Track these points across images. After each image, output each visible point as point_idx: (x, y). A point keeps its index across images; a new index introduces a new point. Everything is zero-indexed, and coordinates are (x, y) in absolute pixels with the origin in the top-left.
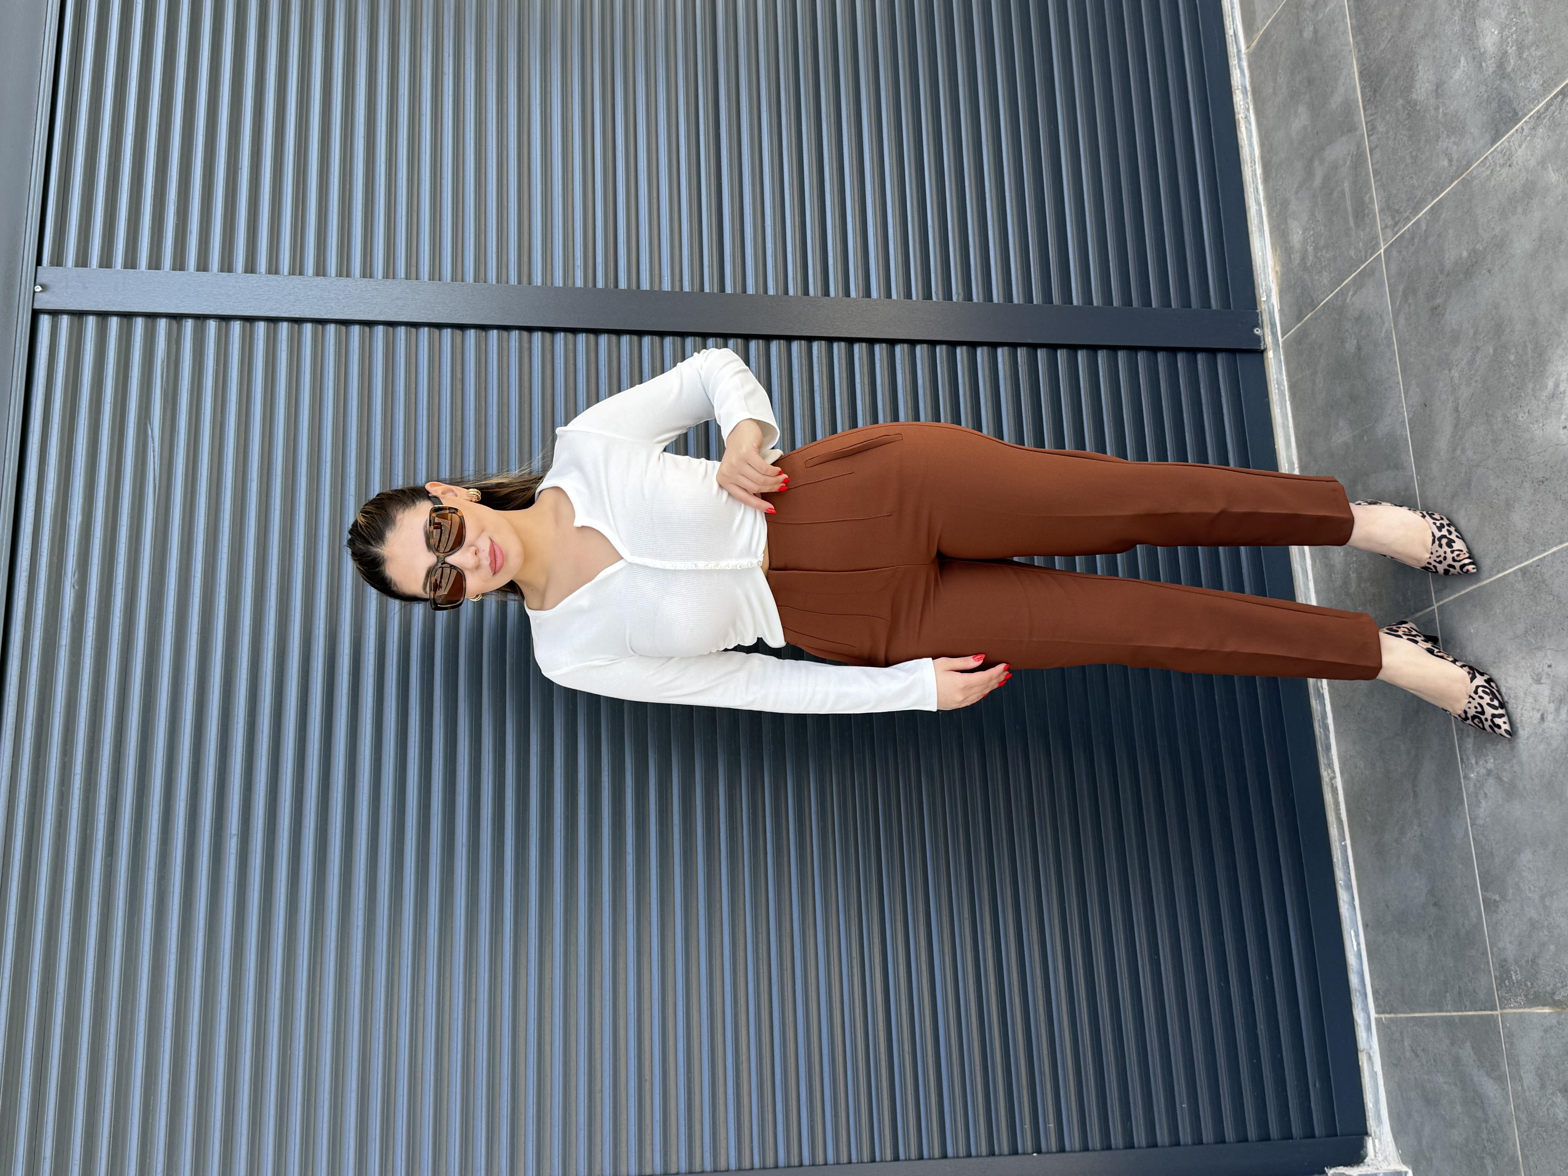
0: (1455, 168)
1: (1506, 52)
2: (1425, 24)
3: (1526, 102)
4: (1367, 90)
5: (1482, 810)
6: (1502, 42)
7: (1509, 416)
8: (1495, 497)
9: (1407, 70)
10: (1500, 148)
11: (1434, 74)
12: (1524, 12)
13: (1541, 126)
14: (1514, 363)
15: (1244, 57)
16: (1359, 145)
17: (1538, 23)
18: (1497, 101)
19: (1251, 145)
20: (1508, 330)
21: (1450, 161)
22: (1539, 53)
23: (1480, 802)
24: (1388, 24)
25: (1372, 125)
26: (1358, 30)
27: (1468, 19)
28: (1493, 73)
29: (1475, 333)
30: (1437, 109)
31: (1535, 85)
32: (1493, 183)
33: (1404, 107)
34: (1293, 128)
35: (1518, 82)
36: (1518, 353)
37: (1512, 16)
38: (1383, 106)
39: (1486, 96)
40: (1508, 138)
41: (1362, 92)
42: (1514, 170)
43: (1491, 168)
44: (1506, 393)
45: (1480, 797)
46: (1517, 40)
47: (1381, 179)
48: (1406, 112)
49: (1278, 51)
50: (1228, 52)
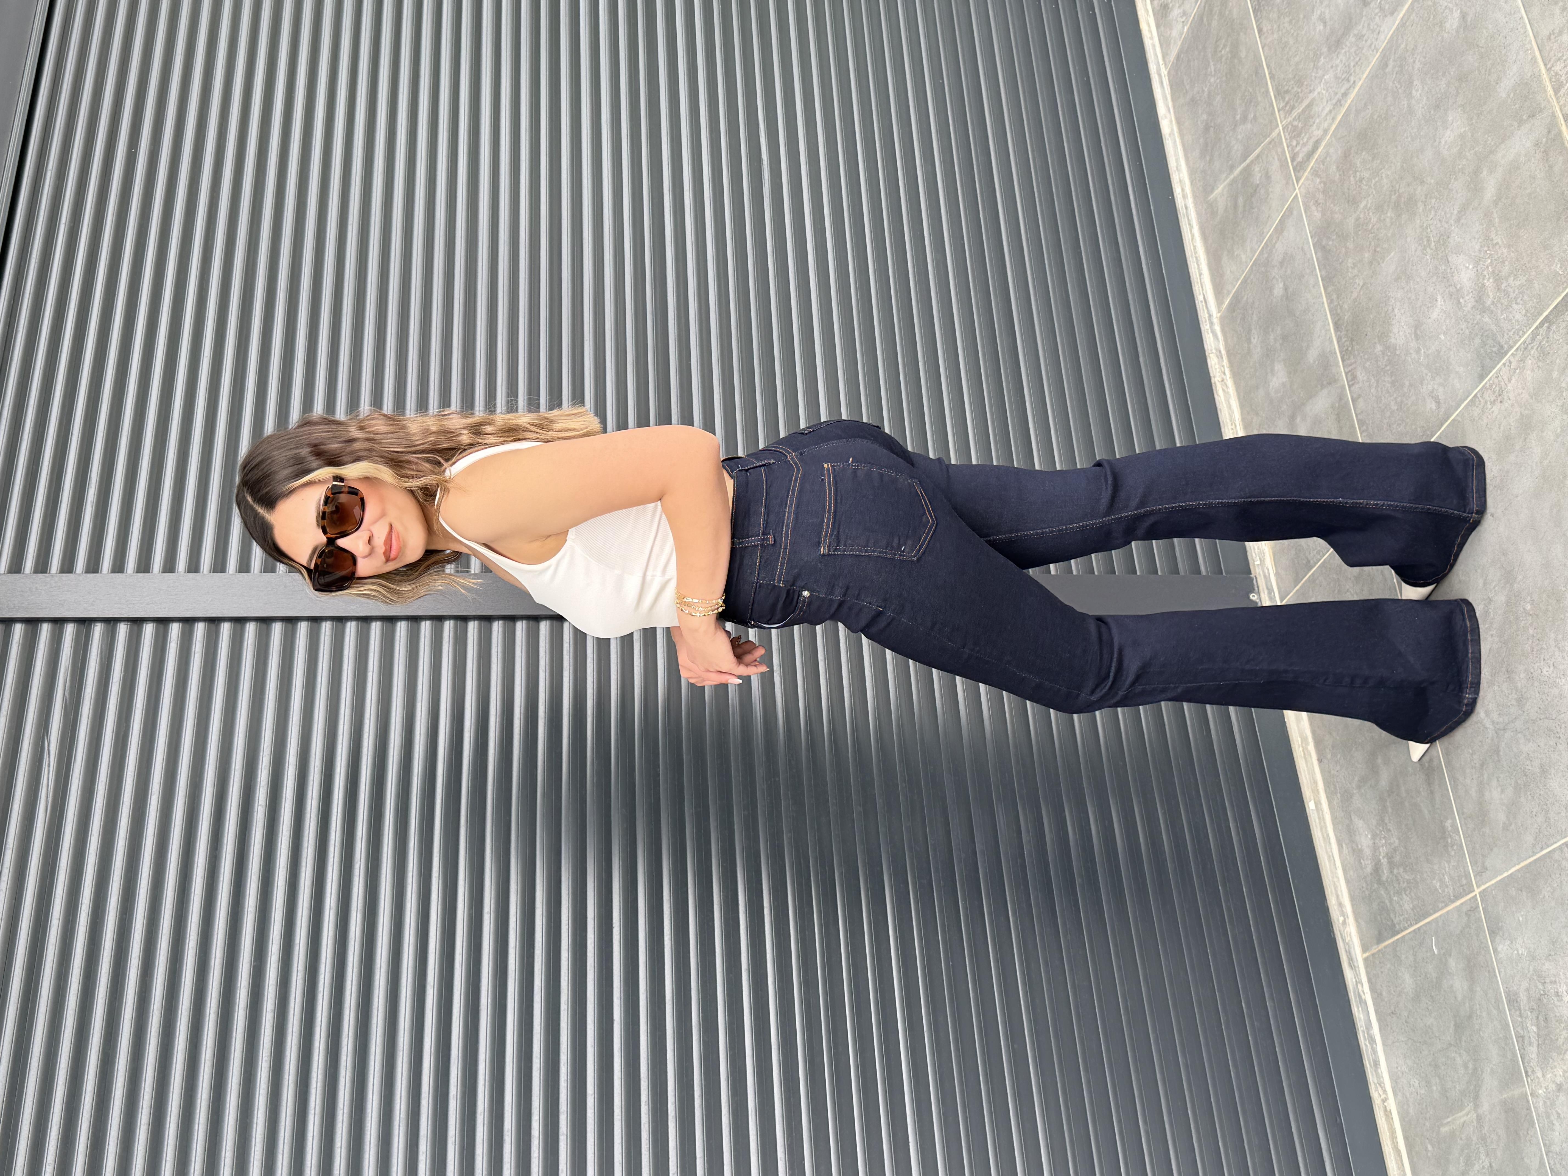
0: (1443, 410)
1: (1484, 285)
2: (1396, 268)
3: (1511, 334)
4: (1344, 340)
5: (1557, 1134)
6: (1477, 275)
7: (1532, 671)
8: (1528, 762)
9: (1383, 315)
10: (1488, 385)
11: (1411, 316)
12: (1497, 243)
13: (1529, 357)
14: (1531, 613)
15: (1216, 321)
16: (1341, 397)
17: (1513, 252)
18: (1479, 337)
19: (1229, 407)
20: (1520, 577)
21: (1438, 403)
22: (1518, 283)
23: (1553, 1124)
24: (1359, 271)
25: (1352, 374)
26: (1328, 280)
27: (1439, 257)
28: (1472, 308)
29: (1485, 584)
30: (1418, 351)
31: (1518, 316)
32: (1485, 421)
33: (1383, 354)
34: (1271, 386)
35: (1499, 315)
36: (1534, 600)
37: (1486, 249)
38: (1362, 355)
39: (1467, 332)
40: (1496, 373)
41: (1338, 342)
42: (1506, 405)
43: (1481, 406)
44: (1527, 646)
45: (1552, 1118)
46: (1493, 272)
47: (1367, 430)
48: (1386, 358)
49: (1250, 312)
50: (1199, 317)
